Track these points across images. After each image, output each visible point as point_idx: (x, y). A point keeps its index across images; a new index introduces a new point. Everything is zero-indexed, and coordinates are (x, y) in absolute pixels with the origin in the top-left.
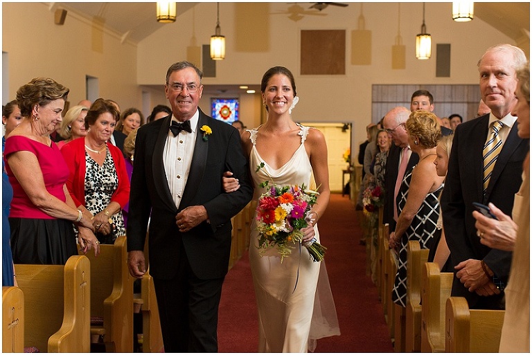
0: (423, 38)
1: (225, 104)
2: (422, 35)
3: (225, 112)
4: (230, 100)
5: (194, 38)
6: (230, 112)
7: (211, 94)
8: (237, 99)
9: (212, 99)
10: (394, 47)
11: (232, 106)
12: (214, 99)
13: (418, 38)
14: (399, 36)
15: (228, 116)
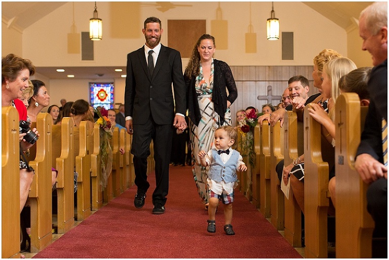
0: (273, 22)
1: (101, 88)
2: (272, 19)
3: (102, 95)
4: (106, 84)
5: (74, 26)
6: (107, 95)
7: (89, 79)
8: (112, 83)
9: (90, 83)
10: (247, 35)
11: (108, 89)
12: (92, 83)
13: (268, 22)
14: (251, 26)
15: (105, 98)
